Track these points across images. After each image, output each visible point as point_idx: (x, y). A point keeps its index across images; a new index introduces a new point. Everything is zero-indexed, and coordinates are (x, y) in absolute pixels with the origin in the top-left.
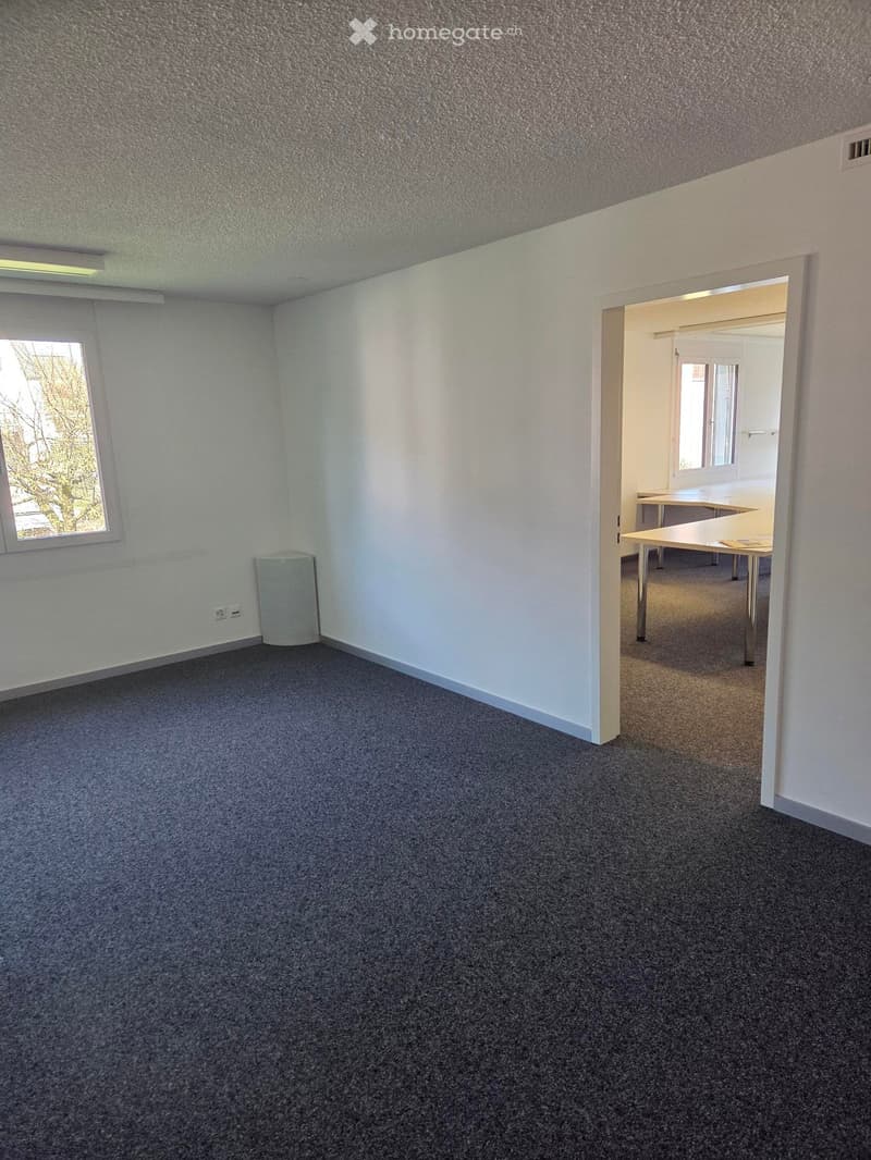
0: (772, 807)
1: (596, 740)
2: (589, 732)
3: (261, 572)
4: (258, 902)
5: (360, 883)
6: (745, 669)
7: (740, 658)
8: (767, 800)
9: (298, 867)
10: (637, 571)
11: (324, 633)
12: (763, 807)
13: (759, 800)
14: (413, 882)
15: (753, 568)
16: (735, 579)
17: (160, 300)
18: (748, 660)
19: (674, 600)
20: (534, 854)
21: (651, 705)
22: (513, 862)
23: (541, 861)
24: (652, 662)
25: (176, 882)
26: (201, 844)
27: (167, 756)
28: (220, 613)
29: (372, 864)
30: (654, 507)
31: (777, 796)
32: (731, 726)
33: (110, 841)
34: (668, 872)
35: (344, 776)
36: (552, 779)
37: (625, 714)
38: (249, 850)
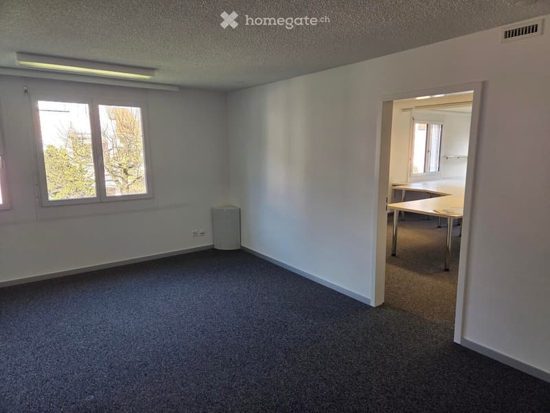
0: (459, 343)
1: (373, 304)
2: (369, 300)
3: (215, 215)
4: (211, 376)
5: (260, 370)
6: (445, 272)
7: (443, 267)
8: (457, 340)
9: (231, 359)
10: (393, 221)
11: (242, 245)
12: (455, 343)
13: (453, 340)
14: (285, 371)
15: (450, 223)
16: (439, 227)
17: (176, 89)
18: (447, 268)
19: (410, 236)
20: (343, 360)
21: (399, 288)
22: (333, 363)
23: (347, 364)
24: (400, 267)
25: (174, 364)
26: (185, 345)
27: (170, 301)
28: (195, 233)
29: (265, 360)
30: (401, 191)
31: (462, 338)
32: (438, 301)
33: (143, 341)
34: (409, 373)
35: (252, 316)
36: (352, 323)
37: (387, 291)
38: (208, 350)
